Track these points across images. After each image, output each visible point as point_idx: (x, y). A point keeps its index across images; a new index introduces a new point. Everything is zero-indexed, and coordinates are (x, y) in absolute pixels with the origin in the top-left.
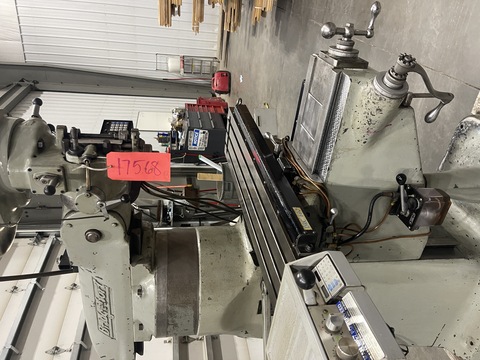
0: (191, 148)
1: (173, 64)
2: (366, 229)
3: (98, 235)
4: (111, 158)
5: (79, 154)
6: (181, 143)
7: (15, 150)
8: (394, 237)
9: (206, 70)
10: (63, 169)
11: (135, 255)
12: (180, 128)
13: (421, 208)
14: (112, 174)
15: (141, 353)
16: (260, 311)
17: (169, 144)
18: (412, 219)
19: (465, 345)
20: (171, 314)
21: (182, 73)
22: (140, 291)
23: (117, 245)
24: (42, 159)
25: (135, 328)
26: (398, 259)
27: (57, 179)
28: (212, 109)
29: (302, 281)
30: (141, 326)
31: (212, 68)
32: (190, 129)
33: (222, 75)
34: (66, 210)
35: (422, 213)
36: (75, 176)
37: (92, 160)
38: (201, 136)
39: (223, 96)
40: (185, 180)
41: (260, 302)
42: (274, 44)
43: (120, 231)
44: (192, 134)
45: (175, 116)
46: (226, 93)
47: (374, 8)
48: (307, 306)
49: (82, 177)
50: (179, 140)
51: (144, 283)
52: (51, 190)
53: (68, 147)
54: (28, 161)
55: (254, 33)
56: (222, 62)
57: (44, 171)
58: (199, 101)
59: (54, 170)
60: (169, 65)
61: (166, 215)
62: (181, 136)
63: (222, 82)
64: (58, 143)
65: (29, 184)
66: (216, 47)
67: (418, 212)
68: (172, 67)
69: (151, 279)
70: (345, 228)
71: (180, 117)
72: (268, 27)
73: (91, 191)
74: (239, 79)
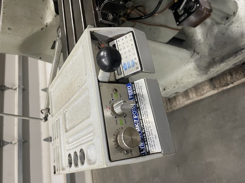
2: (152, 14)
8: (162, 26)
13: (194, 11)
16: (53, 47)
18: (183, 18)
29: (105, 61)
41: (55, 42)
48: (99, 81)
67: (190, 14)
70: (136, 7)
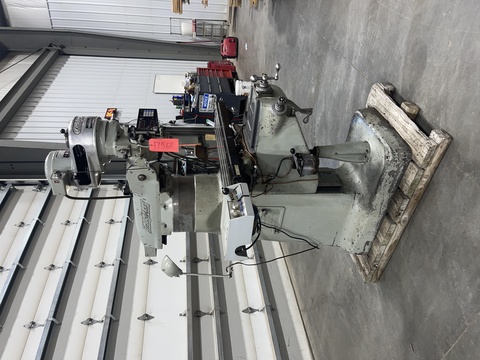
0: (202, 110)
1: (186, 28)
2: (275, 176)
3: (144, 178)
4: (151, 141)
5: (136, 139)
6: (193, 106)
7: (108, 137)
8: (297, 181)
9: (217, 32)
10: (130, 146)
11: (163, 188)
12: (192, 91)
14: (152, 149)
15: (165, 243)
17: (183, 107)
18: (301, 171)
19: (350, 244)
20: (181, 218)
21: (194, 36)
22: (165, 207)
23: (153, 183)
24: (120, 142)
25: (163, 227)
26: (302, 193)
27: (128, 151)
28: (221, 73)
29: (224, 192)
30: (166, 226)
31: (222, 30)
32: (201, 93)
33: (230, 41)
34: (128, 165)
35: (305, 168)
36: (135, 150)
37: (142, 142)
38: (210, 99)
39: (232, 60)
40: (196, 139)
42: (271, 22)
43: (154, 176)
44: (202, 98)
45: (188, 79)
46: (234, 57)
47: (277, 66)
48: (228, 202)
49: (138, 149)
50: (191, 103)
51: (167, 202)
52: (126, 156)
53: (131, 136)
54: (114, 143)
55: (256, 8)
56: (231, 25)
57: (122, 147)
58: (209, 65)
59: (126, 147)
60: (182, 28)
61: (180, 168)
62: (193, 99)
63: (230, 48)
64: (126, 133)
65: (115, 153)
66: (226, 10)
68: (184, 31)
69: (171, 200)
71: (192, 81)
72: (267, 6)
73: (142, 156)
74: (245, 47)
